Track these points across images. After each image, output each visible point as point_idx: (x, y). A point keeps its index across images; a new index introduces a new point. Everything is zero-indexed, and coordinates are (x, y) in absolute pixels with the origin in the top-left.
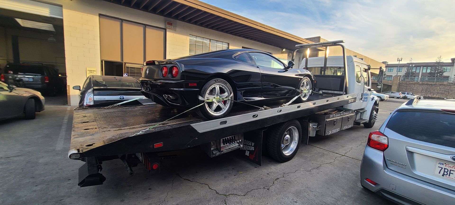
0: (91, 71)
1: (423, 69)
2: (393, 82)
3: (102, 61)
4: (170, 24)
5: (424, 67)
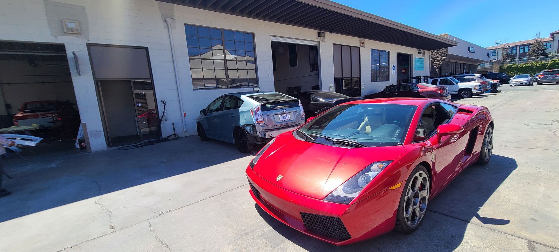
0: (331, 87)
1: (520, 49)
4: (363, 43)
5: (520, 46)
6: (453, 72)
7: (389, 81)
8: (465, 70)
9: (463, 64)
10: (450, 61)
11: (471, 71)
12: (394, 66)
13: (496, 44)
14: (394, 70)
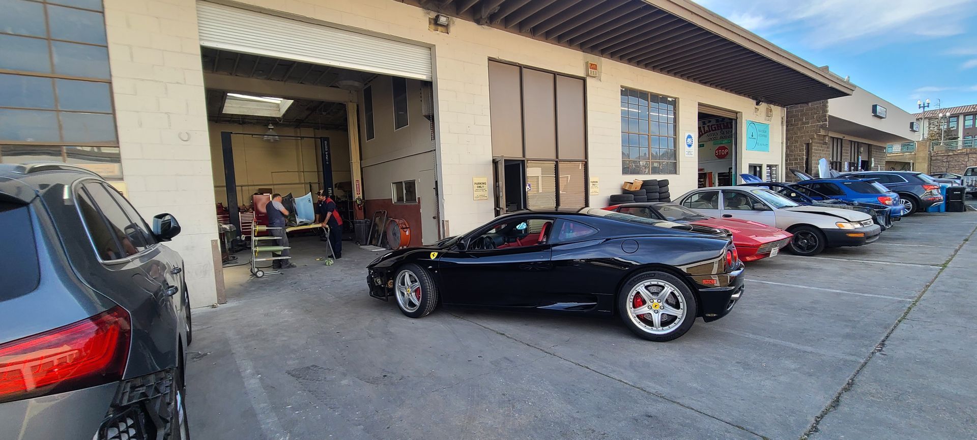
0: (479, 185)
1: (965, 120)
2: (915, 154)
3: (495, 163)
4: (594, 67)
5: (965, 115)
6: (835, 160)
7: (676, 173)
8: (860, 157)
9: (856, 145)
10: (829, 135)
11: (873, 159)
12: (689, 137)
13: (920, 107)
14: (690, 146)
